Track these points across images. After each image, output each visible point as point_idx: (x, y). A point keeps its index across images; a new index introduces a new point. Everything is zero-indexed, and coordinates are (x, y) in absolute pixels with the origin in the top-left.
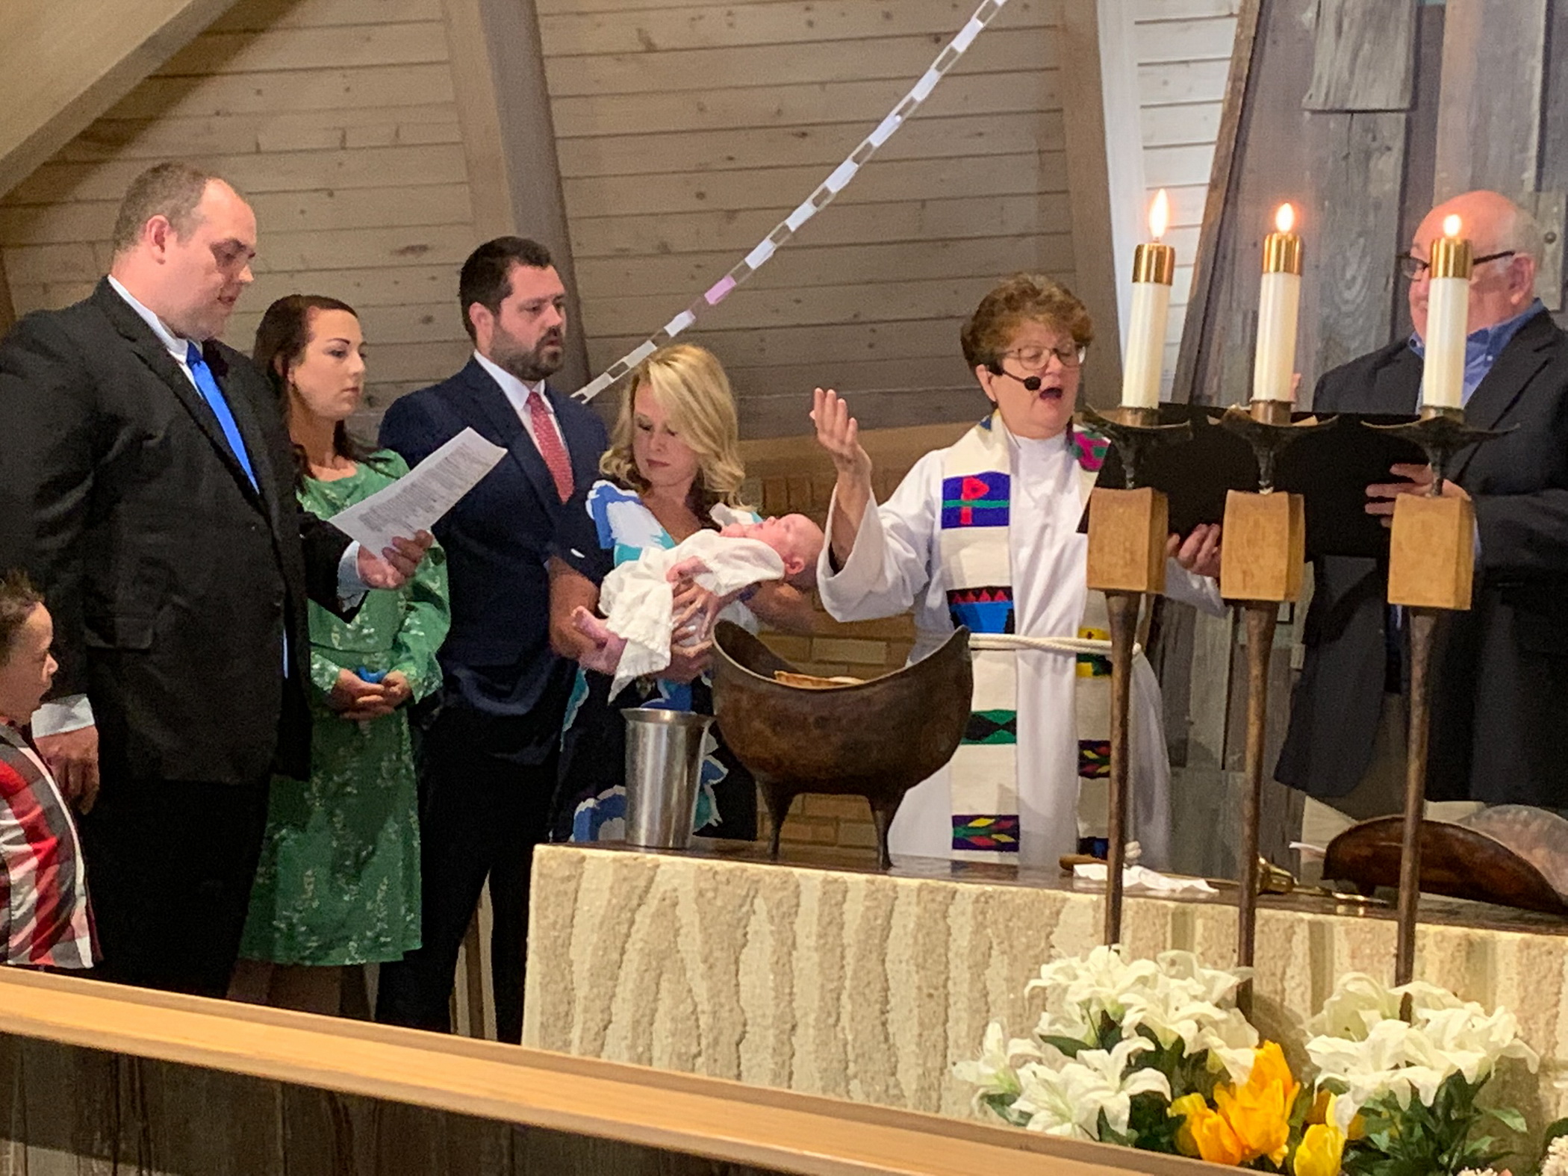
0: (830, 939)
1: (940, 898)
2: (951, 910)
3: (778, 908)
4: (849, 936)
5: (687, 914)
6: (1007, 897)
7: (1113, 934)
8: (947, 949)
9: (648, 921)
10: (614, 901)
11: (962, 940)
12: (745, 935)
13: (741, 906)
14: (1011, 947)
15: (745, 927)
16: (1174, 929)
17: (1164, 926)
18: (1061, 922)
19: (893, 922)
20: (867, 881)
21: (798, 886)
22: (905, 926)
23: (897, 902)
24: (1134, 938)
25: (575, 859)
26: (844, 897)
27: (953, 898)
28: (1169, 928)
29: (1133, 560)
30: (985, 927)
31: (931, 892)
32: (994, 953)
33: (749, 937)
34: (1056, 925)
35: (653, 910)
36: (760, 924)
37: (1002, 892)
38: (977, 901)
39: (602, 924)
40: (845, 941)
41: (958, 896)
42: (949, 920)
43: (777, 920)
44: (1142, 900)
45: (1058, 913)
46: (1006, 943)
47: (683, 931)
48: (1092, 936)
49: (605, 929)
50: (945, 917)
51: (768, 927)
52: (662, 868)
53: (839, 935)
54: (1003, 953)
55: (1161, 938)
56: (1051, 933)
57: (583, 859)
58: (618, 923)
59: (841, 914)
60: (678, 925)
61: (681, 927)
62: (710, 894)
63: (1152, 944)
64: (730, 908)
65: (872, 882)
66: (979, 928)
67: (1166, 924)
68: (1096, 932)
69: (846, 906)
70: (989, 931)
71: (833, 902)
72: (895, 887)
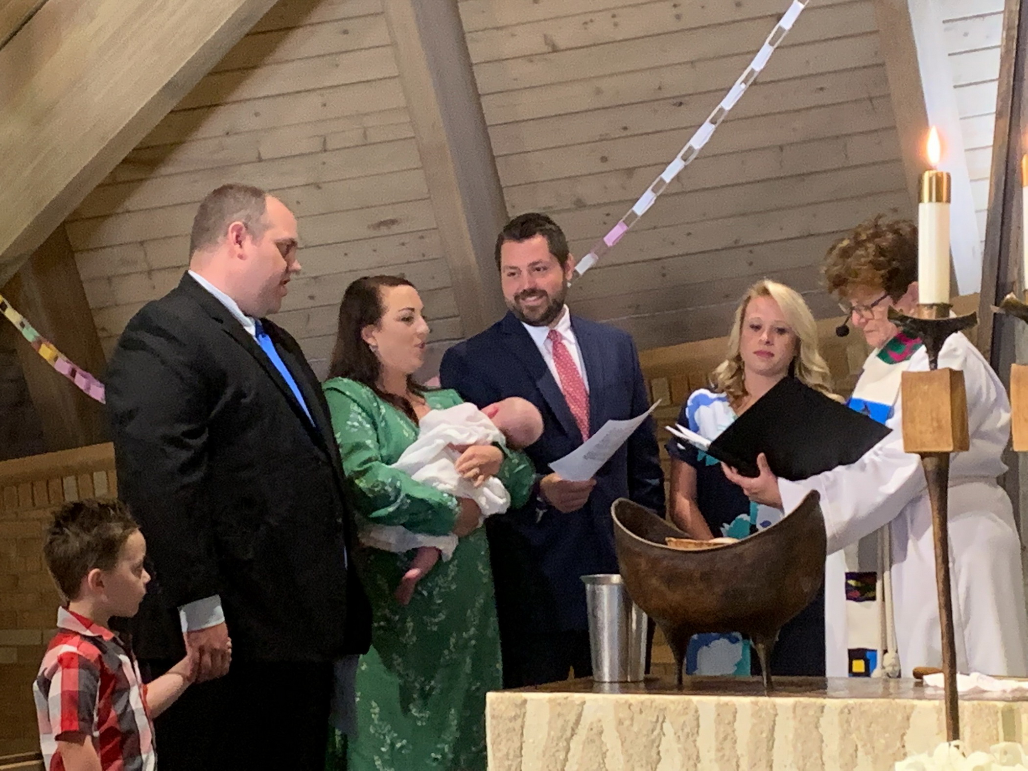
0: (727, 752)
1: (811, 713)
2: (822, 720)
3: (683, 730)
4: (742, 748)
5: (611, 740)
6: (866, 708)
7: (954, 732)
8: (821, 753)
9: (581, 747)
10: (552, 733)
11: (832, 746)
12: (659, 753)
13: (653, 731)
14: (873, 748)
15: (658, 746)
16: (1004, 726)
17: (996, 722)
18: (911, 725)
19: (776, 735)
20: (752, 703)
21: (697, 711)
22: (786, 737)
23: (777, 719)
24: (973, 733)
25: (519, 702)
26: (735, 717)
27: (822, 712)
28: (1000, 724)
29: (940, 427)
30: (850, 734)
31: (804, 708)
32: (860, 754)
33: (661, 754)
34: (908, 727)
35: (584, 738)
36: (669, 743)
37: (861, 704)
38: (842, 712)
39: (544, 753)
40: (739, 753)
41: (825, 710)
42: (820, 730)
43: (682, 739)
44: (975, 702)
45: (908, 719)
46: (869, 745)
47: (608, 754)
48: (937, 734)
49: (547, 756)
50: (817, 727)
51: (676, 746)
52: (587, 704)
53: (734, 748)
54: (866, 754)
55: (995, 732)
56: (904, 734)
57: (525, 701)
58: (558, 751)
59: (734, 731)
60: (604, 749)
61: (608, 750)
62: (627, 723)
63: (987, 738)
64: (645, 732)
65: (756, 704)
66: (846, 734)
67: (998, 720)
68: (941, 731)
69: (736, 724)
70: (854, 736)
71: (726, 722)
72: (774, 706)
